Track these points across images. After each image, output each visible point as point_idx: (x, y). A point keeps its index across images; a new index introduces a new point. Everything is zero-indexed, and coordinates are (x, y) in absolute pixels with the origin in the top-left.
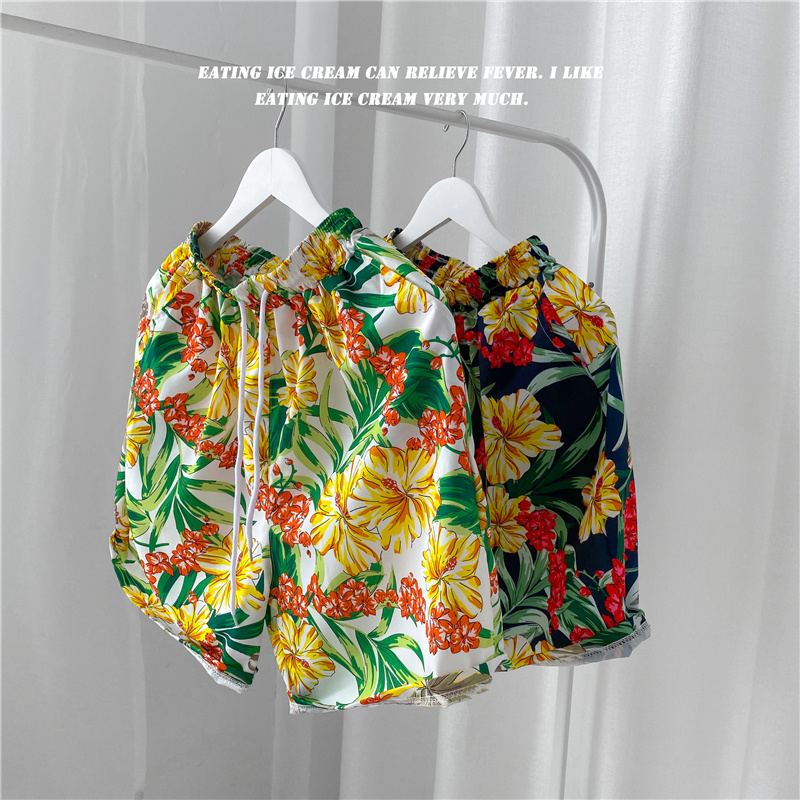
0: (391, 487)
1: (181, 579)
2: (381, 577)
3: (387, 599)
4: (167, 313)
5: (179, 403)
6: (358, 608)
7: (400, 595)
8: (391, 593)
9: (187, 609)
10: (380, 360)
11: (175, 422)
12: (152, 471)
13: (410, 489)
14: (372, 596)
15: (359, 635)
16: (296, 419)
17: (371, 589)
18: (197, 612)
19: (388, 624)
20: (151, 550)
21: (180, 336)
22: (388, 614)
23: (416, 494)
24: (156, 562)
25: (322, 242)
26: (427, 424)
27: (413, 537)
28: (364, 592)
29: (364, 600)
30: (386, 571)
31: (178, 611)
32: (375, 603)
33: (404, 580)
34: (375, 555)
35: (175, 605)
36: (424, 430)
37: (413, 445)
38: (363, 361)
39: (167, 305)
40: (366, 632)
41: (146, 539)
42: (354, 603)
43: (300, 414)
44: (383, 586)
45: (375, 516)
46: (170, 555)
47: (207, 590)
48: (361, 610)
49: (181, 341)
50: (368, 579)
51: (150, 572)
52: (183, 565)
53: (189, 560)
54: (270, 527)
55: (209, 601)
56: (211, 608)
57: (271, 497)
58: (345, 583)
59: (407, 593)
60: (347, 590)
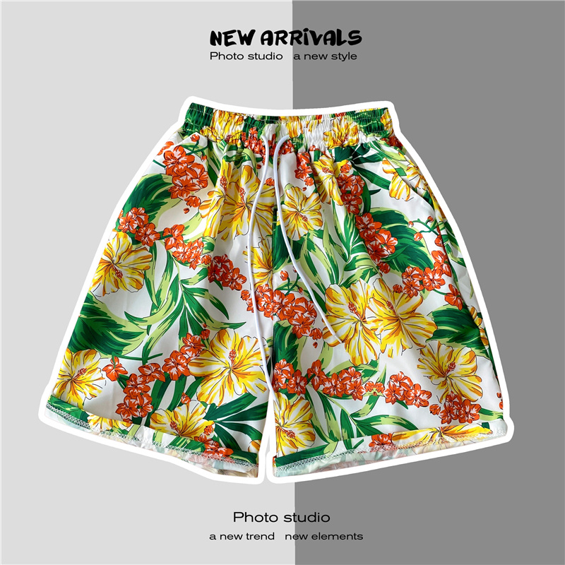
1: (173, 384)
2: (375, 372)
3: (375, 389)
5: (176, 233)
7: (387, 387)
8: (380, 385)
9: (181, 411)
10: (361, 220)
11: (174, 249)
12: (160, 291)
14: (363, 386)
17: (364, 379)
18: (190, 411)
19: (372, 408)
22: (373, 401)
24: (148, 373)
28: (359, 380)
29: (357, 387)
30: (380, 369)
31: (172, 414)
32: (364, 391)
33: (392, 377)
35: (169, 409)
44: (374, 379)
46: (162, 364)
47: (199, 390)
50: (366, 371)
51: (144, 382)
52: (174, 371)
53: (181, 365)
54: (274, 322)
55: (203, 399)
56: (204, 404)
57: (276, 298)
58: (347, 369)
59: (394, 386)
60: (347, 375)
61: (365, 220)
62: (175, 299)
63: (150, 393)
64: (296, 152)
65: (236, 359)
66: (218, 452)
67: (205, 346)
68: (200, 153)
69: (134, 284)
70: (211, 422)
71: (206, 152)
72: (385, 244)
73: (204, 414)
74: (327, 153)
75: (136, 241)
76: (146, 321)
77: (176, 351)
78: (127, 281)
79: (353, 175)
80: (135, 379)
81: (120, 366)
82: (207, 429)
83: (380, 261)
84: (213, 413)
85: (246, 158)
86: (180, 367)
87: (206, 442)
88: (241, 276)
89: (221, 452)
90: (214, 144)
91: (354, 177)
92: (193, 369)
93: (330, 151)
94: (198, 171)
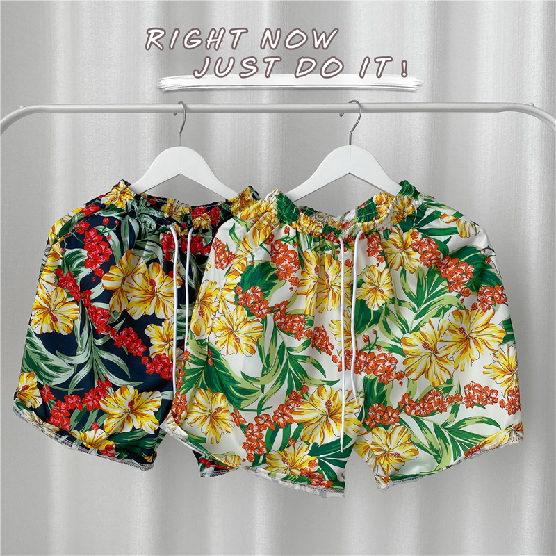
0: (462, 332)
1: (281, 431)
2: (452, 387)
3: (455, 400)
4: (264, 247)
6: (436, 408)
7: (464, 396)
8: (458, 396)
9: (289, 450)
10: (442, 264)
11: (279, 321)
12: (269, 356)
13: (471, 332)
14: (445, 400)
15: (436, 426)
16: (384, 307)
17: (445, 395)
18: (296, 450)
19: (456, 416)
20: (259, 413)
21: (271, 263)
22: (455, 410)
23: (474, 335)
24: (262, 422)
25: (402, 201)
26: (481, 294)
27: (473, 360)
28: (441, 397)
29: (440, 403)
30: (455, 383)
31: (282, 453)
32: (447, 404)
33: (467, 387)
34: (450, 374)
35: (279, 450)
36: (479, 298)
37: (474, 307)
38: (433, 265)
39: (263, 242)
40: (440, 424)
41: (255, 406)
42: (434, 405)
43: (386, 303)
44: (452, 393)
45: (452, 350)
46: (272, 415)
47: (302, 433)
48: (438, 409)
49: (273, 267)
50: (444, 389)
51: (259, 430)
52: (281, 421)
53: (286, 415)
54: (363, 377)
55: (305, 439)
56: (309, 444)
57: (362, 358)
58: (430, 392)
59: (469, 393)
60: (430, 396)
61: (445, 261)
62: (281, 362)
63: (264, 439)
64: (367, 237)
65: (332, 408)
66: (321, 485)
67: (305, 399)
68: (292, 242)
69: (249, 350)
70: (314, 458)
71: (295, 239)
72: (464, 273)
73: (308, 452)
74: (394, 229)
75: (250, 314)
76: (259, 381)
77: (282, 405)
78: (244, 346)
79: (422, 238)
80: (252, 428)
81: (241, 417)
82: (311, 463)
83: (462, 287)
84: (316, 450)
86: (285, 417)
87: (310, 475)
88: (330, 344)
89: (324, 484)
90: (301, 235)
92: (295, 417)
93: (395, 226)
94: (292, 256)
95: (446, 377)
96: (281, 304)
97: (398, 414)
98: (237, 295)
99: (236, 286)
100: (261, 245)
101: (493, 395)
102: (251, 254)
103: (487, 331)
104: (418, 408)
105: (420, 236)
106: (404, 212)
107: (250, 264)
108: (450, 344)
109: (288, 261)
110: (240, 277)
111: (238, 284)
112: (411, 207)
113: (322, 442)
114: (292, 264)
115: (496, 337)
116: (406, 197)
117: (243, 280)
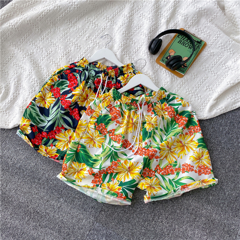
0: (181, 143)
1: (109, 175)
2: (177, 165)
3: (178, 170)
6: (170, 173)
7: (182, 169)
8: (179, 169)
9: (111, 183)
10: (176, 117)
11: (111, 137)
12: (106, 149)
13: (185, 144)
15: (169, 180)
16: (153, 130)
17: (174, 168)
18: (114, 183)
19: (178, 176)
20: (100, 169)
21: (109, 115)
22: (178, 174)
23: (186, 145)
24: (101, 172)
26: (190, 129)
27: (186, 155)
28: (172, 168)
29: (172, 171)
30: (178, 163)
31: (108, 184)
32: (174, 171)
33: (183, 165)
34: (176, 159)
35: (107, 182)
36: (189, 131)
37: (186, 134)
38: (173, 117)
41: (98, 167)
42: (169, 171)
44: (177, 167)
45: (177, 149)
46: (105, 169)
47: (117, 176)
48: (171, 173)
50: (174, 165)
51: (100, 174)
52: (109, 171)
53: (112, 170)
54: (143, 157)
55: (118, 179)
56: (119, 181)
57: (144, 150)
58: (168, 165)
59: (184, 168)
60: (168, 167)
61: (177, 117)
63: (102, 177)
64: (148, 104)
66: (122, 197)
67: (119, 164)
68: (118, 107)
69: (99, 146)
70: (120, 187)
71: (120, 106)
72: (184, 120)
73: (118, 184)
74: (158, 103)
75: (100, 133)
76: (100, 156)
77: (110, 166)
78: (97, 145)
79: (168, 106)
80: (97, 174)
81: (93, 171)
82: (119, 189)
83: (184, 126)
84: (121, 184)
85: (133, 108)
86: (111, 170)
87: (118, 193)
89: (123, 197)
90: (122, 104)
91: (169, 107)
92: (115, 171)
93: (159, 102)
94: (118, 112)
95: (174, 160)
96: (112, 130)
97: (154, 173)
98: (95, 126)
99: (95, 122)
100: (105, 108)
101: (192, 168)
102: (101, 111)
103: (192, 143)
104: (163, 172)
105: (168, 105)
106: (162, 96)
107: (100, 115)
108: (176, 147)
109: (116, 114)
110: (96, 119)
111: (96, 122)
112: (164, 95)
113: (124, 181)
114: (117, 115)
115: (195, 145)
116: (162, 91)
117: (97, 120)
